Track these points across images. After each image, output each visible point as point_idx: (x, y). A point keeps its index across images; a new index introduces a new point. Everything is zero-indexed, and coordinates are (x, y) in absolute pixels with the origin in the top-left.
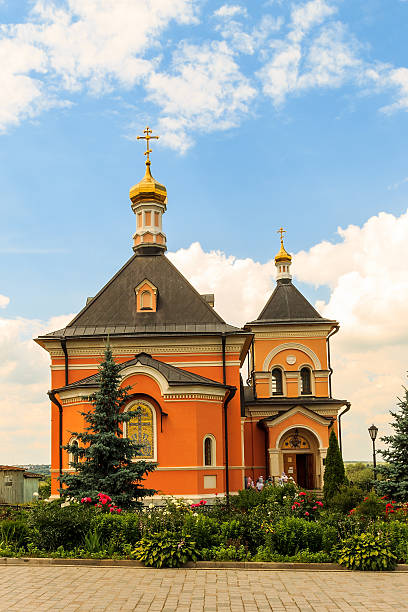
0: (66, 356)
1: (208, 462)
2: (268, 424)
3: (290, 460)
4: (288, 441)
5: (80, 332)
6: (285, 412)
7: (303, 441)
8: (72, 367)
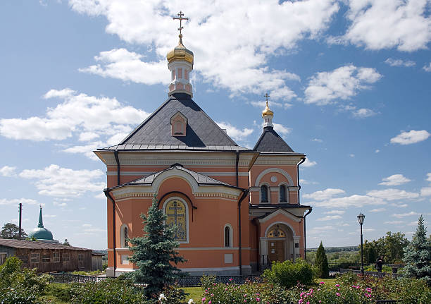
0: (119, 165)
1: (227, 244)
2: (260, 221)
3: (273, 245)
4: (272, 232)
5: (129, 147)
6: (270, 213)
7: (281, 232)
8: (122, 174)
